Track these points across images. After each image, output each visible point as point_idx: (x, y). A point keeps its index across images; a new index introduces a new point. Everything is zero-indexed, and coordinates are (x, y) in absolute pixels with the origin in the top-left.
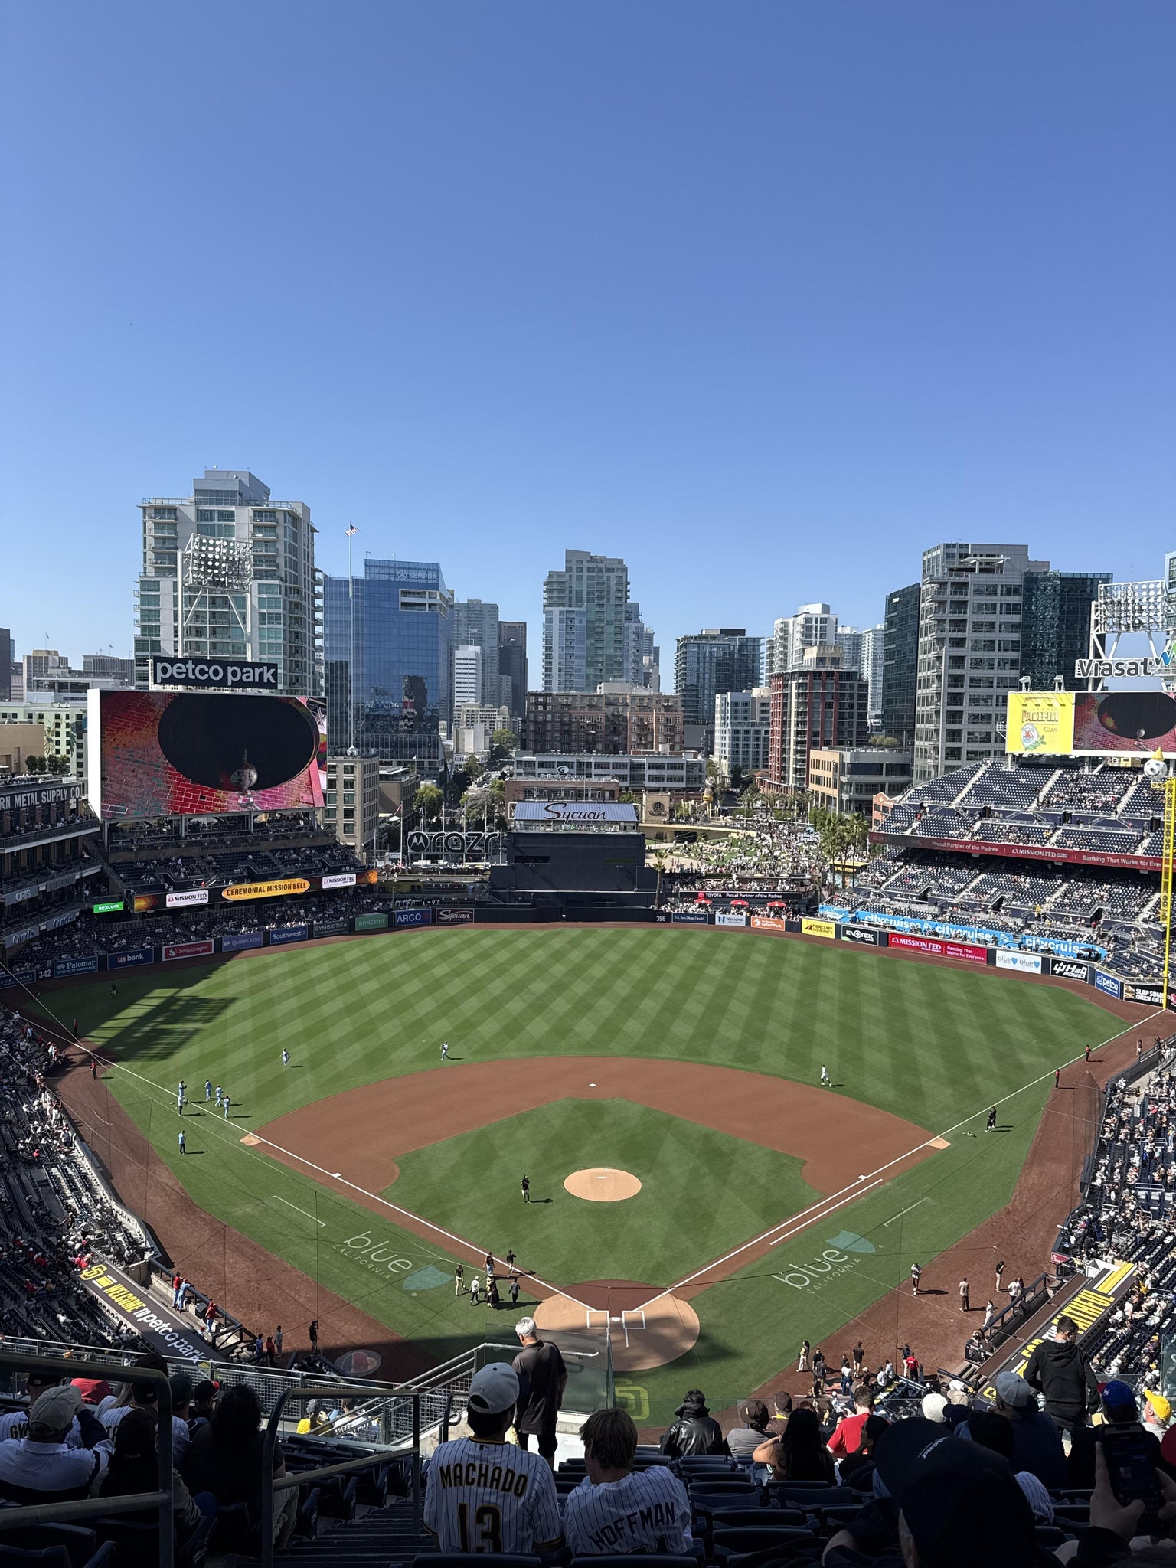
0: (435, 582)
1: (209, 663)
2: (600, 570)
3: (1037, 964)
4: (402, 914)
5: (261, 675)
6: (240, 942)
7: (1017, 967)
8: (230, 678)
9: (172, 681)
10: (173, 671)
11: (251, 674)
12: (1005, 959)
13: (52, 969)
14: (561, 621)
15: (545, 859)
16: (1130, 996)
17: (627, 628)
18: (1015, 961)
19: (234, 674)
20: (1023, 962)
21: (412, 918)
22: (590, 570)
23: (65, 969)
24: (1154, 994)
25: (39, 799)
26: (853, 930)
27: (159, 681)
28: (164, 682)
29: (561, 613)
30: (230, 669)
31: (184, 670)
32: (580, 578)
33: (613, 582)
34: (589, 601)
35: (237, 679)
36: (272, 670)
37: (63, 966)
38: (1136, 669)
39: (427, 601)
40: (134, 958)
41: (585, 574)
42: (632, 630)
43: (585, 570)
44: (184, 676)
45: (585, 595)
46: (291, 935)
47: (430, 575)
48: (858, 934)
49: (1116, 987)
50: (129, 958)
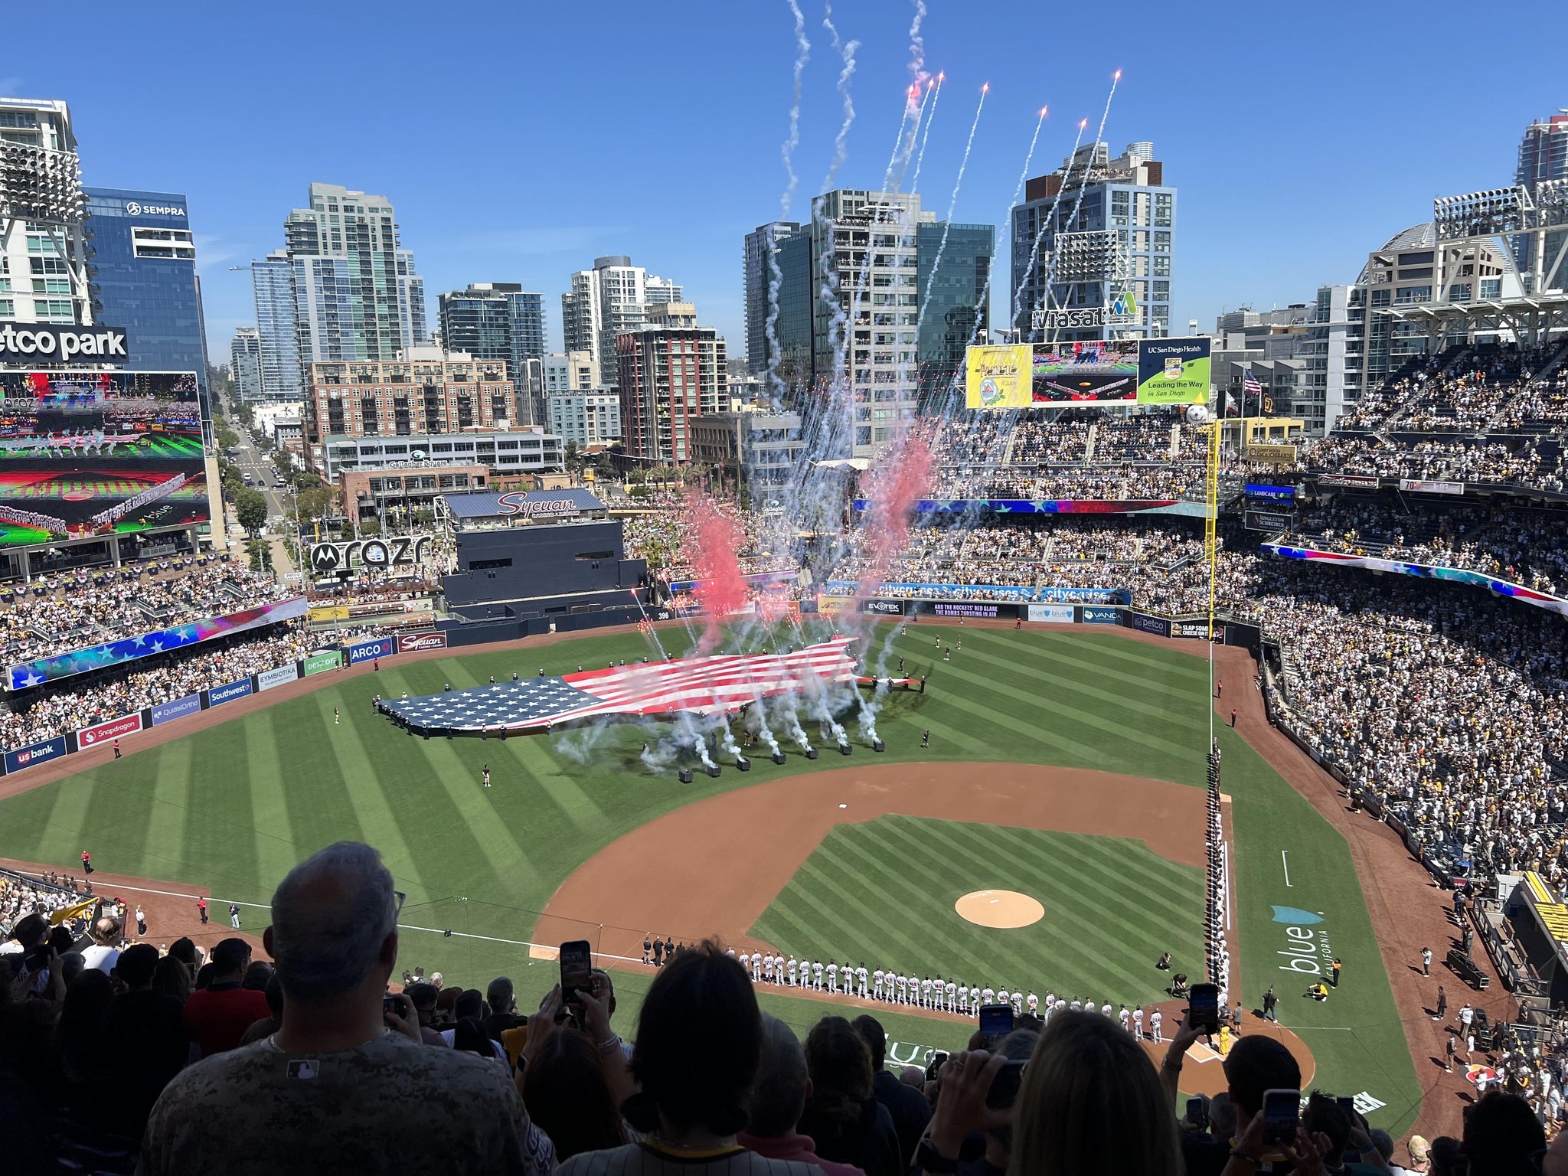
0: (183, 219)
2: (361, 210)
3: (1069, 614)
4: (357, 648)
5: (106, 343)
6: (173, 711)
7: (1050, 619)
8: (65, 350)
11: (93, 342)
12: (1036, 614)
14: (317, 273)
15: (507, 562)
16: (1177, 632)
17: (401, 281)
18: (1047, 613)
19: (70, 342)
20: (1057, 613)
21: (370, 651)
22: (347, 209)
24: (1199, 628)
26: (876, 602)
29: (316, 263)
30: (64, 337)
31: (2, 339)
32: (335, 219)
33: (379, 225)
34: (349, 247)
35: (74, 350)
36: (120, 337)
38: (1091, 319)
39: (172, 243)
40: (41, 753)
41: (341, 213)
42: (408, 283)
43: (341, 209)
45: (344, 241)
47: (174, 211)
48: (882, 607)
49: (1161, 626)
50: (34, 754)
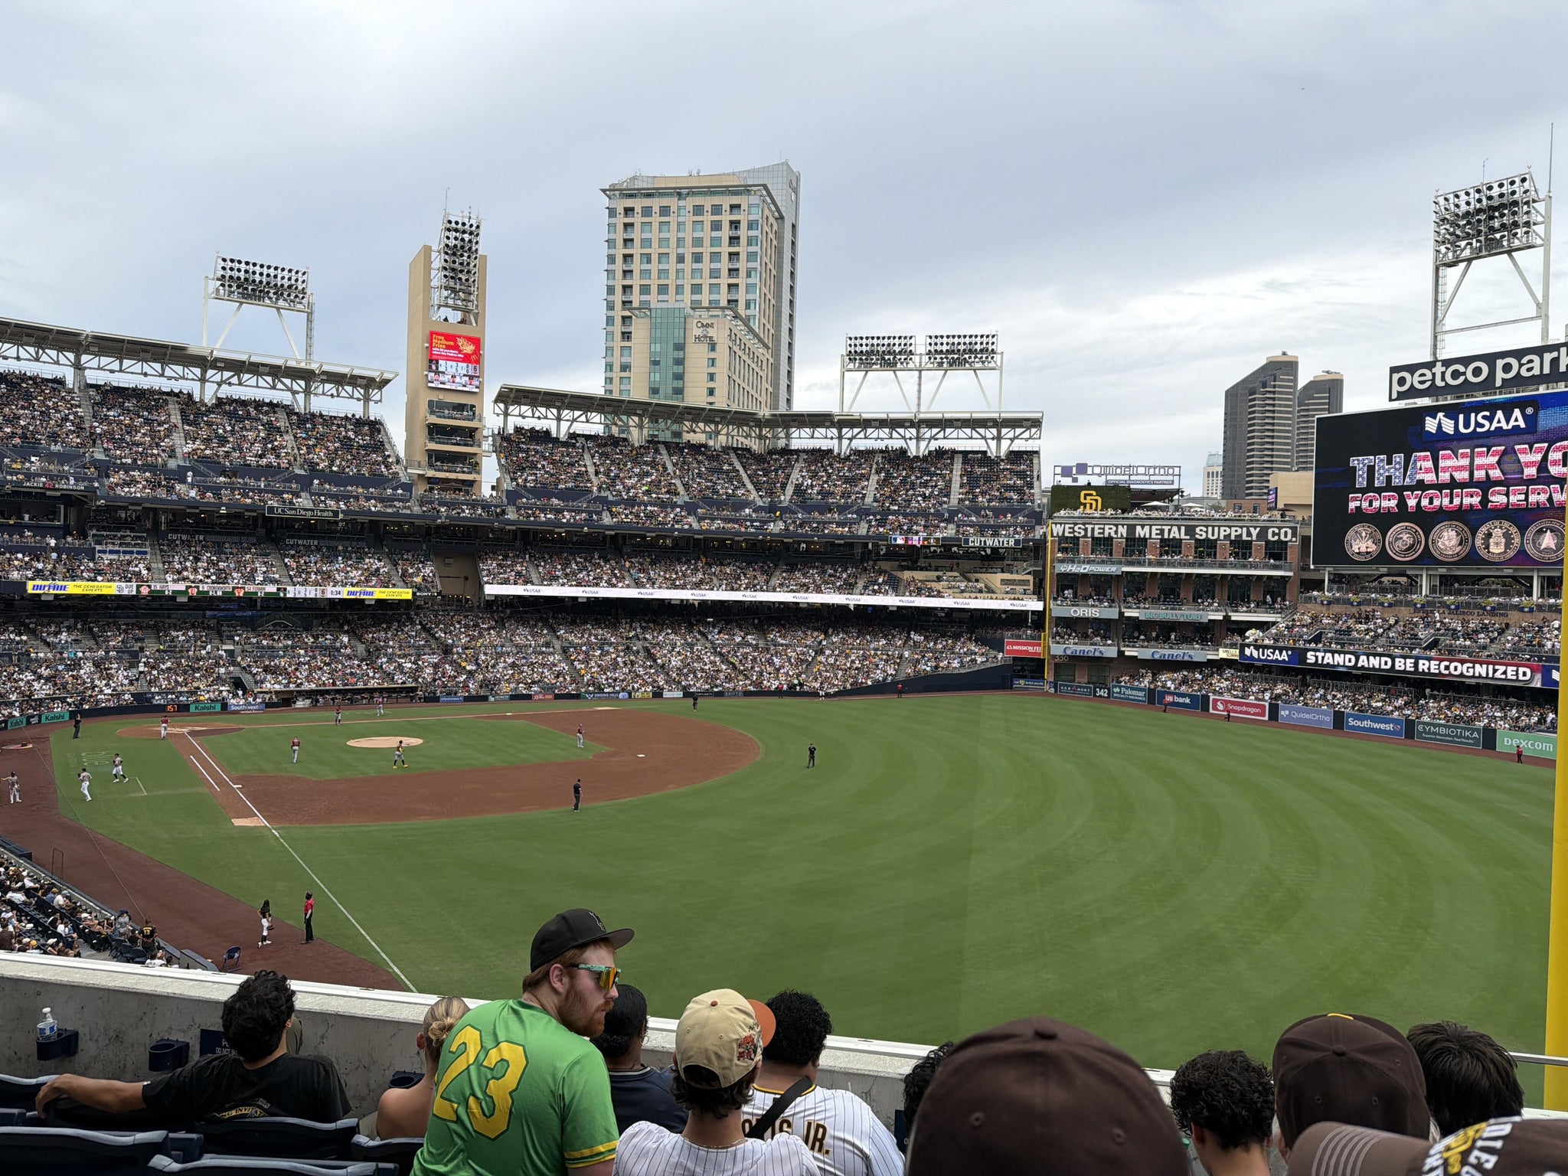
1: (1466, 361)
5: (1555, 361)
8: (1500, 375)
9: (1413, 393)
10: (1414, 380)
11: (1536, 364)
13: (1109, 689)
23: (1120, 693)
25: (1190, 531)
27: (1394, 396)
28: (1401, 396)
30: (1500, 364)
31: (1429, 376)
35: (1511, 375)
37: (1118, 690)
44: (1428, 384)
46: (1376, 726)
50: (1176, 699)
